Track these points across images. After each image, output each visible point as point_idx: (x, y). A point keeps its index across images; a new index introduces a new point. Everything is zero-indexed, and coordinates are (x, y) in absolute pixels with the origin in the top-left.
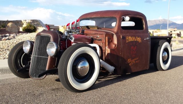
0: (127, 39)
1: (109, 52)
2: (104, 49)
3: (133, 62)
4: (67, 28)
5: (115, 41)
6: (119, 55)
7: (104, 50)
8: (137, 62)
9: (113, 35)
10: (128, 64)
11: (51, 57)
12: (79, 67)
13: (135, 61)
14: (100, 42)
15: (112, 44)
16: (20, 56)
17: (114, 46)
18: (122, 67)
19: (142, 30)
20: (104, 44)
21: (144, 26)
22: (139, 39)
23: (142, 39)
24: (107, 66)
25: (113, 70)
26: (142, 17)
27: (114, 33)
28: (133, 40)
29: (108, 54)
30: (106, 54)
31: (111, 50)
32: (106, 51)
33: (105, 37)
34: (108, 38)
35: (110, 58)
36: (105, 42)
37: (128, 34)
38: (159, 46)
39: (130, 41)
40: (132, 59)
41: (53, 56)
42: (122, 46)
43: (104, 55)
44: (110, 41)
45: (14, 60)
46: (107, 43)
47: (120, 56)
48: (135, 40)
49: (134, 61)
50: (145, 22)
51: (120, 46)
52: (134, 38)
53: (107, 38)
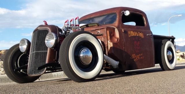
0: (130, 34)
1: (112, 46)
2: (106, 43)
3: (138, 58)
4: (66, 25)
5: (117, 35)
6: (122, 49)
7: (106, 45)
8: (141, 58)
9: (114, 29)
10: (133, 59)
11: (51, 48)
12: (81, 55)
13: (140, 57)
14: (102, 37)
15: (114, 38)
16: (16, 59)
17: (116, 40)
18: (127, 63)
19: (143, 27)
20: (106, 38)
21: (145, 23)
22: (141, 35)
23: (145, 35)
24: (111, 60)
25: (118, 64)
26: (142, 14)
27: (115, 27)
28: (135, 35)
29: (111, 48)
30: (109, 49)
31: (114, 44)
32: (109, 46)
33: (107, 31)
34: (110, 32)
35: (113, 52)
36: (106, 36)
37: (130, 29)
38: (163, 44)
39: (132, 36)
40: (137, 54)
41: (52, 48)
42: (125, 40)
43: (107, 49)
44: (112, 35)
45: (10, 62)
46: (109, 37)
47: (124, 50)
48: (138, 35)
49: (138, 56)
50: (145, 19)
51: (123, 40)
52: (136, 33)
53: (108, 32)
